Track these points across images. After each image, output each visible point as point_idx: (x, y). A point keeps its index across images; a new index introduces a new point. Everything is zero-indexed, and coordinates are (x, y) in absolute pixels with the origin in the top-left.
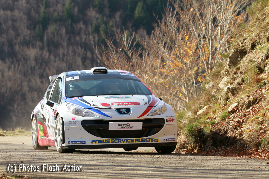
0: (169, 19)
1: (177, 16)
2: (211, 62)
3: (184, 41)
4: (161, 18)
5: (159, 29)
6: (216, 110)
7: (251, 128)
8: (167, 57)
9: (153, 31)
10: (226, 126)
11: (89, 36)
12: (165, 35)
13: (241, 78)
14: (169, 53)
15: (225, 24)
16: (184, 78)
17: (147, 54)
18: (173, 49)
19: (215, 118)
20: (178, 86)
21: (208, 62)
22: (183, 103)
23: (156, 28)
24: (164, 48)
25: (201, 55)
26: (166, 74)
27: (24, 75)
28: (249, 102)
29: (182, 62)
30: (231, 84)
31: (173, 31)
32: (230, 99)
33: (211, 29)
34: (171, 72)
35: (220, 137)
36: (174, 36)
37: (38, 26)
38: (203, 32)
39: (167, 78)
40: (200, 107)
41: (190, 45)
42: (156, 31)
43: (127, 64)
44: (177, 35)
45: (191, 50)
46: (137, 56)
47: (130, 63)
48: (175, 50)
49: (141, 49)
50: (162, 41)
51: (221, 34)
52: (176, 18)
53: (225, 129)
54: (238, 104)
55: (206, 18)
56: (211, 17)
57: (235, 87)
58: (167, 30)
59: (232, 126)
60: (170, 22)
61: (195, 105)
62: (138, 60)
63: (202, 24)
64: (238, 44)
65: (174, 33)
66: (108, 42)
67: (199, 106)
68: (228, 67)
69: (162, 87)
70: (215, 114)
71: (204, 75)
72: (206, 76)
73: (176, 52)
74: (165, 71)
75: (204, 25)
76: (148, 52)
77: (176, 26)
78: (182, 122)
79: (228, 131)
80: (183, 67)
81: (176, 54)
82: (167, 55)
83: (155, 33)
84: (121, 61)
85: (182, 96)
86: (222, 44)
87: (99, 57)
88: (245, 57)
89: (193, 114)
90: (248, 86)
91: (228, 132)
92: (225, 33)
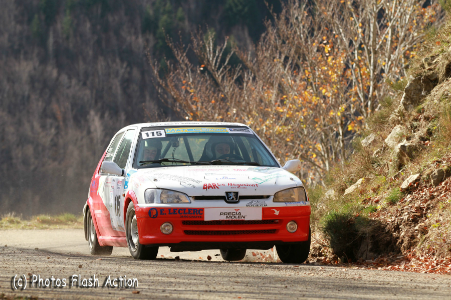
0: (294, 11)
1: (309, 7)
2: (372, 94)
3: (322, 54)
4: (278, 10)
5: (275, 31)
6: (379, 187)
7: (442, 220)
8: (289, 83)
9: (263, 35)
10: (396, 217)
11: (137, 38)
12: (287, 42)
13: (427, 129)
14: (292, 75)
15: (400, 24)
16: (321, 123)
17: (251, 78)
18: (302, 69)
19: (377, 202)
20: (310, 140)
21: (367, 95)
22: (318, 171)
23: (270, 29)
24: (284, 66)
25: (354, 81)
26: (288, 116)
27: (10, 112)
28: (441, 172)
29: (318, 94)
30: (408, 139)
31: (302, 35)
32: (406, 166)
33: (373, 33)
34: (297, 113)
35: (385, 236)
36: (304, 44)
37: (36, 16)
38: (358, 38)
39: (290, 123)
40: (350, 180)
41: (334, 61)
42: (269, 35)
43: (213, 96)
44: (309, 43)
45: (336, 72)
46: (233, 81)
47: (220, 95)
48: (304, 70)
49: (241, 69)
50: (280, 53)
51: (392, 42)
52: (307, 9)
53: (395, 220)
54: (421, 175)
55: (364, 12)
56: (375, 10)
57: (414, 144)
58: (289, 32)
59: (408, 216)
60: (297, 18)
61: (342, 176)
62: (233, 90)
63: (357, 22)
64: (422, 66)
65: (303, 39)
66: (178, 53)
67: (348, 179)
68: (403, 107)
69: (279, 140)
70: (377, 193)
71: (359, 119)
72: (363, 121)
73: (307, 75)
74: (285, 110)
75: (361, 25)
76: (253, 75)
77: (306, 25)
78: (316, 208)
79: (401, 224)
80: (319, 104)
81: (306, 78)
82: (290, 81)
83: (268, 38)
84: (202, 91)
85: (316, 157)
86: (394, 60)
87: (161, 83)
88: (435, 89)
89: (337, 193)
90: (439, 142)
91: (401, 226)
92: (400, 39)
